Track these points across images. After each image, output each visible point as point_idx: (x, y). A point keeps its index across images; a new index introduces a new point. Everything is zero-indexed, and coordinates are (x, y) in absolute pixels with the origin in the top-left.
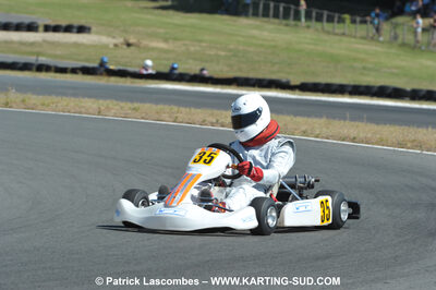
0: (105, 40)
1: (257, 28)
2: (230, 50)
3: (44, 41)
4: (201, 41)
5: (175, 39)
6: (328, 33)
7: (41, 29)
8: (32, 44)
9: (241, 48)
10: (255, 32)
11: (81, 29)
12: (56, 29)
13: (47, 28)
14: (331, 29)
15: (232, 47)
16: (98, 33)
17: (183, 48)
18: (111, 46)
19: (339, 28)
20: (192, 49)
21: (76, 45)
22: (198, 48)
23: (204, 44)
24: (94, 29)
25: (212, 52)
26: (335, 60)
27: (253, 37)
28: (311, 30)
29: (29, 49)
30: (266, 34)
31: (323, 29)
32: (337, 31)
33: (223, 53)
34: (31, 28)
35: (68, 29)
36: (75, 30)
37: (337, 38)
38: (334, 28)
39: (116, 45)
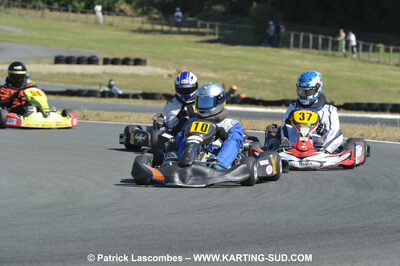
0: (159, 71)
1: (299, 58)
2: (275, 78)
3: (104, 73)
4: (246, 70)
5: (224, 69)
6: (364, 61)
7: (101, 62)
8: (93, 76)
9: (285, 76)
10: (297, 62)
11: (138, 62)
12: (114, 62)
13: (106, 62)
14: (366, 58)
15: (276, 75)
16: (152, 65)
17: (232, 77)
18: (166, 76)
19: (374, 57)
20: (240, 77)
21: (133, 76)
22: (245, 77)
23: (250, 73)
24: (148, 62)
25: (258, 80)
26: (371, 85)
27: (296, 66)
28: (348, 59)
29: (90, 80)
30: (306, 63)
31: (359, 58)
32: (372, 59)
33: (269, 81)
34: (91, 61)
35: (125, 62)
36: (132, 63)
37: (373, 66)
38: (369, 57)
39: (170, 76)
